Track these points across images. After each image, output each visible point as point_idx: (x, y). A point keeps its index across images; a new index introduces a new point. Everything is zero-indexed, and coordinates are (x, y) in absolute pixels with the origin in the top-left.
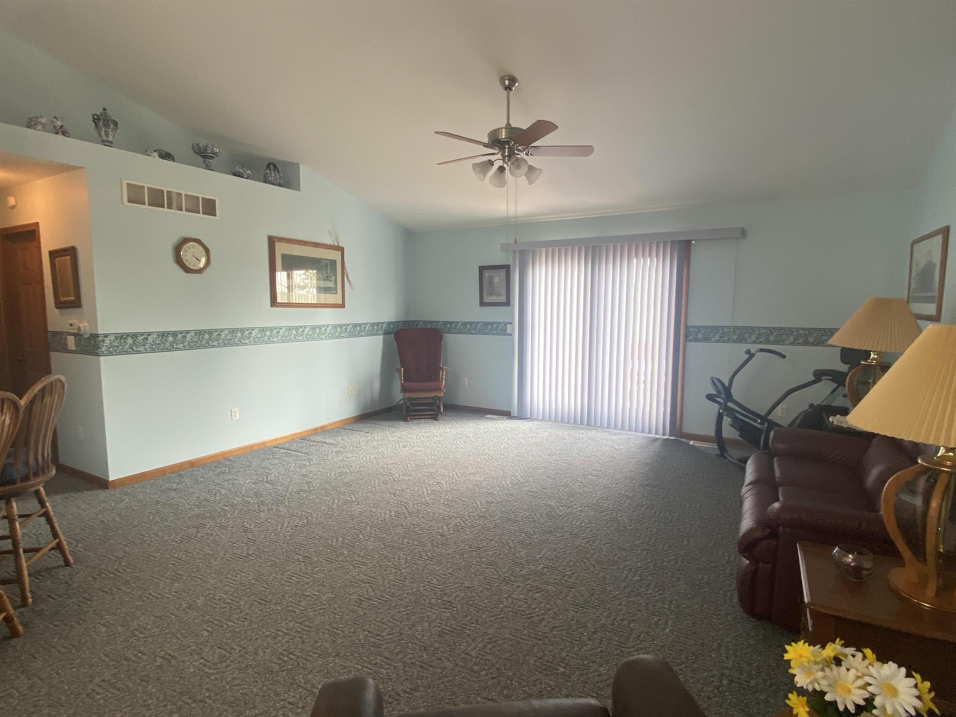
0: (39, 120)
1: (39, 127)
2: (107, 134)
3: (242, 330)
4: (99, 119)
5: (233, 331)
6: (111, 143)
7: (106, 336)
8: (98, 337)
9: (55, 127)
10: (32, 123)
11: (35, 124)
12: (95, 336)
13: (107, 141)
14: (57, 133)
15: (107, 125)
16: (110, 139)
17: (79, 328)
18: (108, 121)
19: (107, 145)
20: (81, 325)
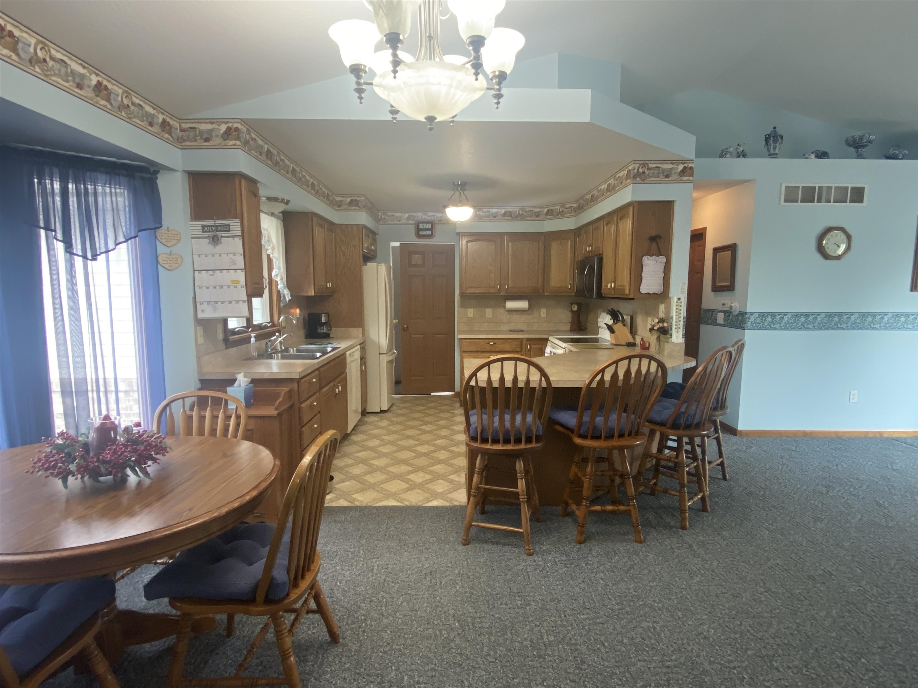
0: (728, 150)
1: (728, 156)
2: (775, 148)
3: (874, 315)
4: (769, 137)
5: (864, 315)
6: (777, 154)
7: (752, 314)
8: (746, 314)
9: (738, 153)
10: (724, 153)
11: (726, 154)
12: (743, 314)
13: (773, 154)
14: (739, 157)
15: (776, 141)
16: (777, 151)
17: (731, 307)
18: (777, 136)
19: (773, 158)
20: (733, 305)
